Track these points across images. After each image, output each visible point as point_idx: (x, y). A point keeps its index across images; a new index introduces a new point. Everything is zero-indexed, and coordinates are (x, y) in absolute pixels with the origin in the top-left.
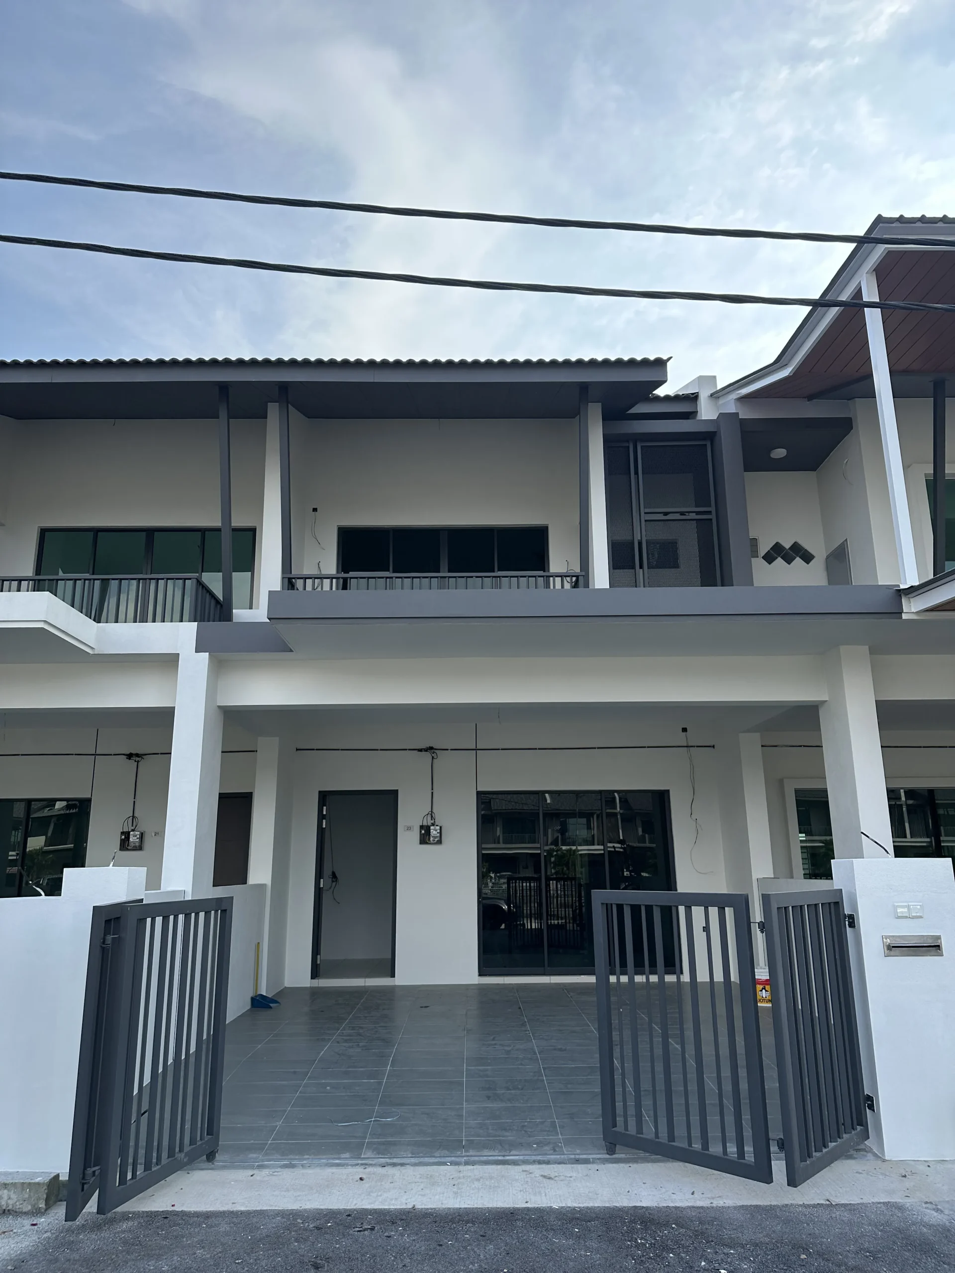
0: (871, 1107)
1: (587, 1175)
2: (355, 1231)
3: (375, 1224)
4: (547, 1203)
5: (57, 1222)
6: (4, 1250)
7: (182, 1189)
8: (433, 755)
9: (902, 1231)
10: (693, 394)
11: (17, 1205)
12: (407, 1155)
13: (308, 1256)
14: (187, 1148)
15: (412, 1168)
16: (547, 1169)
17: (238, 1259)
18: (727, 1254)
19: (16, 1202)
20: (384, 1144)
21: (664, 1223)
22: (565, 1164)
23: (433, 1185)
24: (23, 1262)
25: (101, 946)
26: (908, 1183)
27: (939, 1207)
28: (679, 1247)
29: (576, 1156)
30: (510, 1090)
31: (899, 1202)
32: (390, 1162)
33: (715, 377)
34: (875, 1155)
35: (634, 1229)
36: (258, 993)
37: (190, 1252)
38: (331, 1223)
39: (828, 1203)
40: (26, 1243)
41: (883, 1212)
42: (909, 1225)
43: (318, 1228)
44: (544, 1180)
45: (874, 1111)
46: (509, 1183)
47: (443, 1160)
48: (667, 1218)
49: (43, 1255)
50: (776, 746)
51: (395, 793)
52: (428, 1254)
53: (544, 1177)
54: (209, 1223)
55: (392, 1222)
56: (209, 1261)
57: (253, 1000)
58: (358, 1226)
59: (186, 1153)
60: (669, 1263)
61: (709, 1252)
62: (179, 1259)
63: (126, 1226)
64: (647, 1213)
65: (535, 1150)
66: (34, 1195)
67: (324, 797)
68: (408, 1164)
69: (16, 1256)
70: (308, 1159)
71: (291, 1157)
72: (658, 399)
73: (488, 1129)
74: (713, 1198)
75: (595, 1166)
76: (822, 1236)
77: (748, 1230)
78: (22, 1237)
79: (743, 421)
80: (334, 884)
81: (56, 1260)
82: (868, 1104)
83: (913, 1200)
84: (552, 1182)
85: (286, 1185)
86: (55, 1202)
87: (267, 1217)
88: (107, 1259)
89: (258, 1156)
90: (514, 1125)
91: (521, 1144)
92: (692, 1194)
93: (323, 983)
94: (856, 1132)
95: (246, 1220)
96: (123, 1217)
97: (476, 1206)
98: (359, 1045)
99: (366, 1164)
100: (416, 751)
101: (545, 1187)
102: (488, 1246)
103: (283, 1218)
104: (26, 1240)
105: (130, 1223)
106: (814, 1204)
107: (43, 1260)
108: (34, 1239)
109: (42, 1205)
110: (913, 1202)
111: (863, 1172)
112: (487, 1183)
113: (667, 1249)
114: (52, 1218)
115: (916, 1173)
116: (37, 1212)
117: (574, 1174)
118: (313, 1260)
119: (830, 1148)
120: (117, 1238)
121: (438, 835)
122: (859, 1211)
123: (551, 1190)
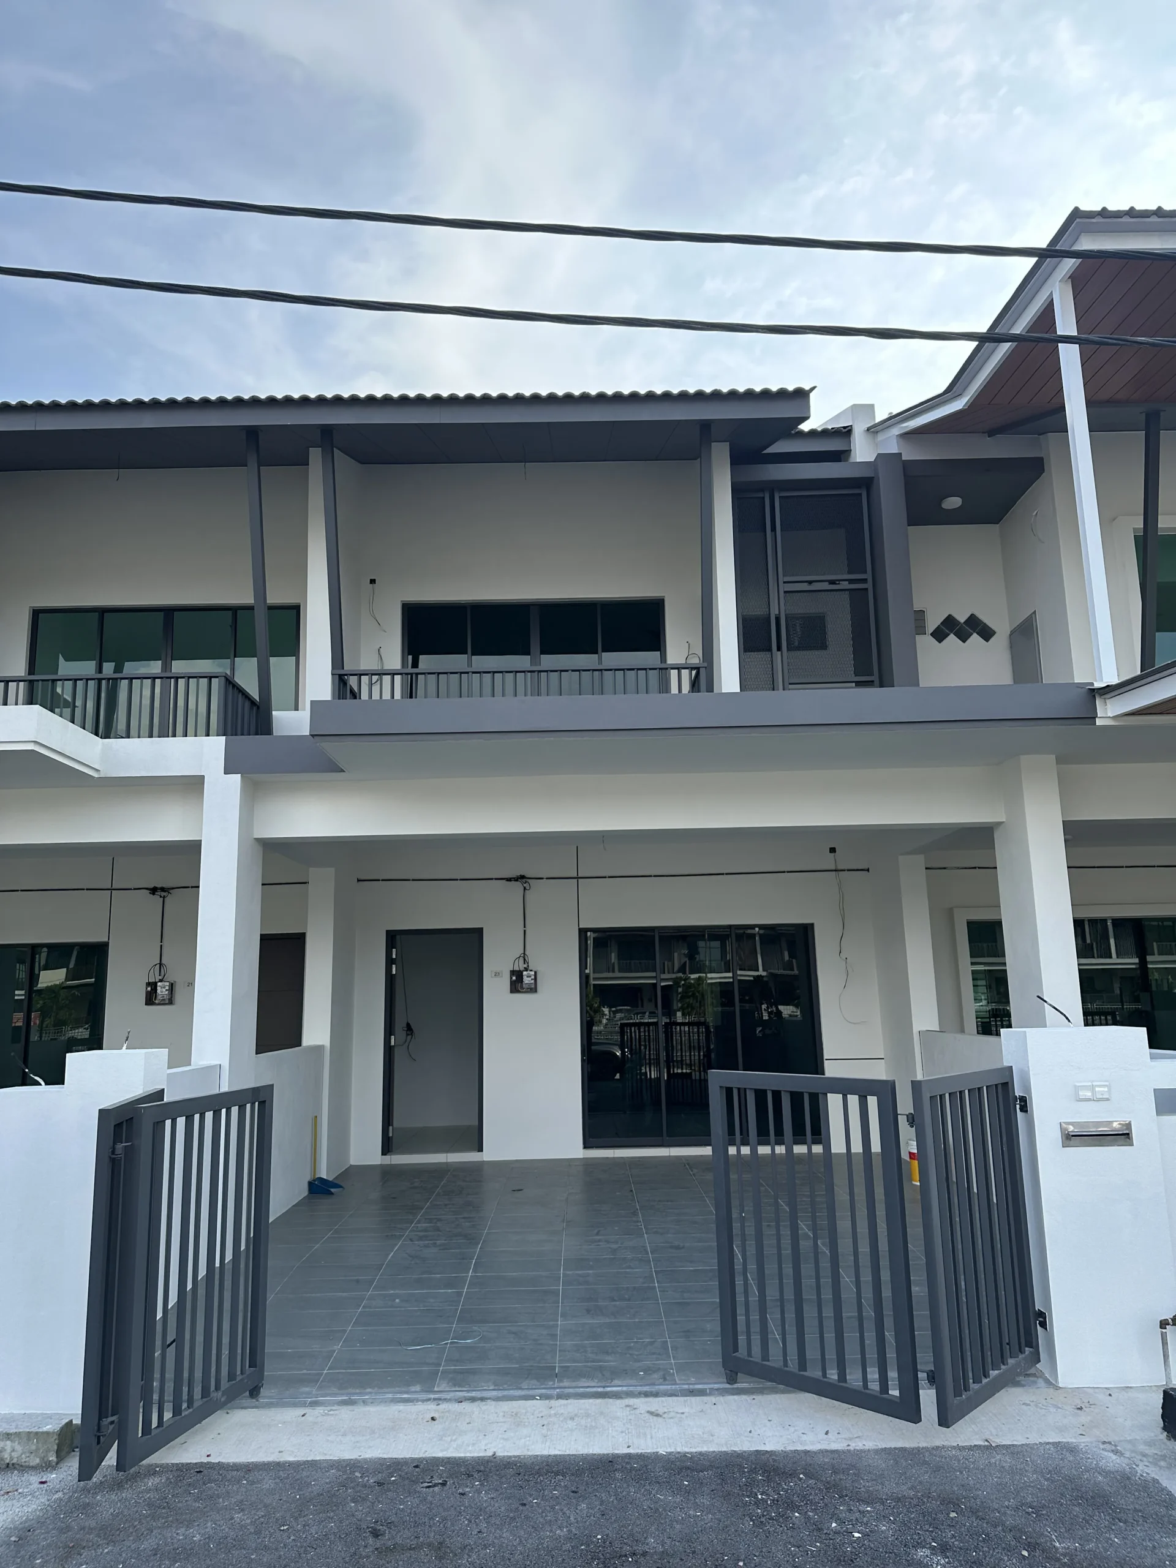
0: (1043, 1325)
1: (702, 1411)
2: (423, 1487)
3: (447, 1478)
4: (653, 1448)
5: (70, 1478)
6: (7, 1515)
7: (219, 1434)
8: (525, 885)
9: (1073, 1481)
10: (844, 428)
11: (22, 1459)
12: (489, 1387)
13: (367, 1520)
14: (225, 1384)
15: (493, 1403)
16: (655, 1404)
17: (283, 1525)
18: (862, 1512)
19: (22, 1454)
20: (461, 1373)
21: (790, 1473)
22: (676, 1396)
23: (518, 1425)
24: (29, 1531)
25: (110, 1157)
26: (1084, 1418)
27: (1118, 1448)
28: (807, 1504)
29: (691, 1386)
30: (615, 1301)
31: (1072, 1443)
32: (468, 1396)
33: (872, 406)
34: (1048, 1382)
35: (754, 1481)
36: (317, 1177)
37: (227, 1517)
38: (395, 1477)
39: (987, 1443)
40: (33, 1506)
41: (1052, 1455)
42: (1082, 1472)
43: (380, 1484)
44: (651, 1417)
45: (1047, 1330)
46: (609, 1422)
47: (531, 1392)
48: (795, 1465)
49: (53, 1522)
50: (945, 868)
51: (479, 932)
52: (508, 1516)
53: (651, 1413)
54: (250, 1478)
55: (468, 1474)
56: (249, 1527)
57: (310, 1184)
58: (427, 1480)
59: (223, 1391)
60: (793, 1524)
61: (842, 1510)
62: (214, 1525)
63: (152, 1483)
64: (771, 1460)
65: (642, 1378)
66: (43, 1446)
67: (392, 937)
68: (490, 1399)
69: (21, 1524)
70: (370, 1393)
71: (351, 1390)
72: (801, 434)
73: (586, 1352)
74: (851, 1439)
75: (712, 1399)
76: (978, 1488)
77: (890, 1480)
78: (28, 1499)
79: (907, 465)
80: (409, 1037)
81: (69, 1528)
82: (1040, 1321)
83: (1088, 1439)
84: (660, 1419)
85: (343, 1427)
86: (68, 1453)
87: (319, 1470)
88: (129, 1527)
89: (311, 1389)
90: (617, 1347)
91: (626, 1370)
92: (826, 1434)
93: (398, 1159)
94: (1023, 1356)
95: (295, 1474)
96: (149, 1471)
97: (568, 1452)
98: (435, 1243)
99: (440, 1399)
100: (504, 881)
101: (651, 1427)
102: (579, 1505)
103: (339, 1470)
104: (33, 1502)
105: (157, 1480)
106: (971, 1446)
107: (53, 1529)
108: (43, 1501)
109: (53, 1458)
110: (1088, 1442)
111: (1031, 1404)
112: (583, 1422)
113: (794, 1507)
114: (65, 1473)
115: (1094, 1404)
116: (47, 1466)
117: (686, 1410)
118: (372, 1525)
119: (991, 1377)
120: (140, 1499)
121: (533, 981)
122: (1024, 1456)
123: (658, 1431)
